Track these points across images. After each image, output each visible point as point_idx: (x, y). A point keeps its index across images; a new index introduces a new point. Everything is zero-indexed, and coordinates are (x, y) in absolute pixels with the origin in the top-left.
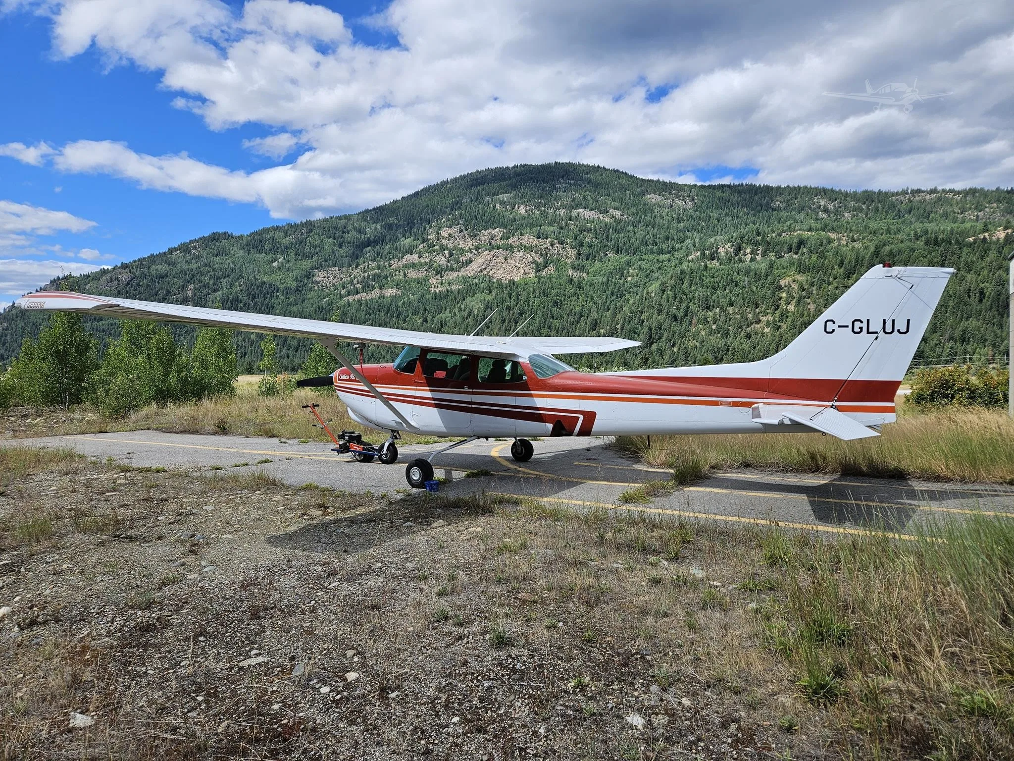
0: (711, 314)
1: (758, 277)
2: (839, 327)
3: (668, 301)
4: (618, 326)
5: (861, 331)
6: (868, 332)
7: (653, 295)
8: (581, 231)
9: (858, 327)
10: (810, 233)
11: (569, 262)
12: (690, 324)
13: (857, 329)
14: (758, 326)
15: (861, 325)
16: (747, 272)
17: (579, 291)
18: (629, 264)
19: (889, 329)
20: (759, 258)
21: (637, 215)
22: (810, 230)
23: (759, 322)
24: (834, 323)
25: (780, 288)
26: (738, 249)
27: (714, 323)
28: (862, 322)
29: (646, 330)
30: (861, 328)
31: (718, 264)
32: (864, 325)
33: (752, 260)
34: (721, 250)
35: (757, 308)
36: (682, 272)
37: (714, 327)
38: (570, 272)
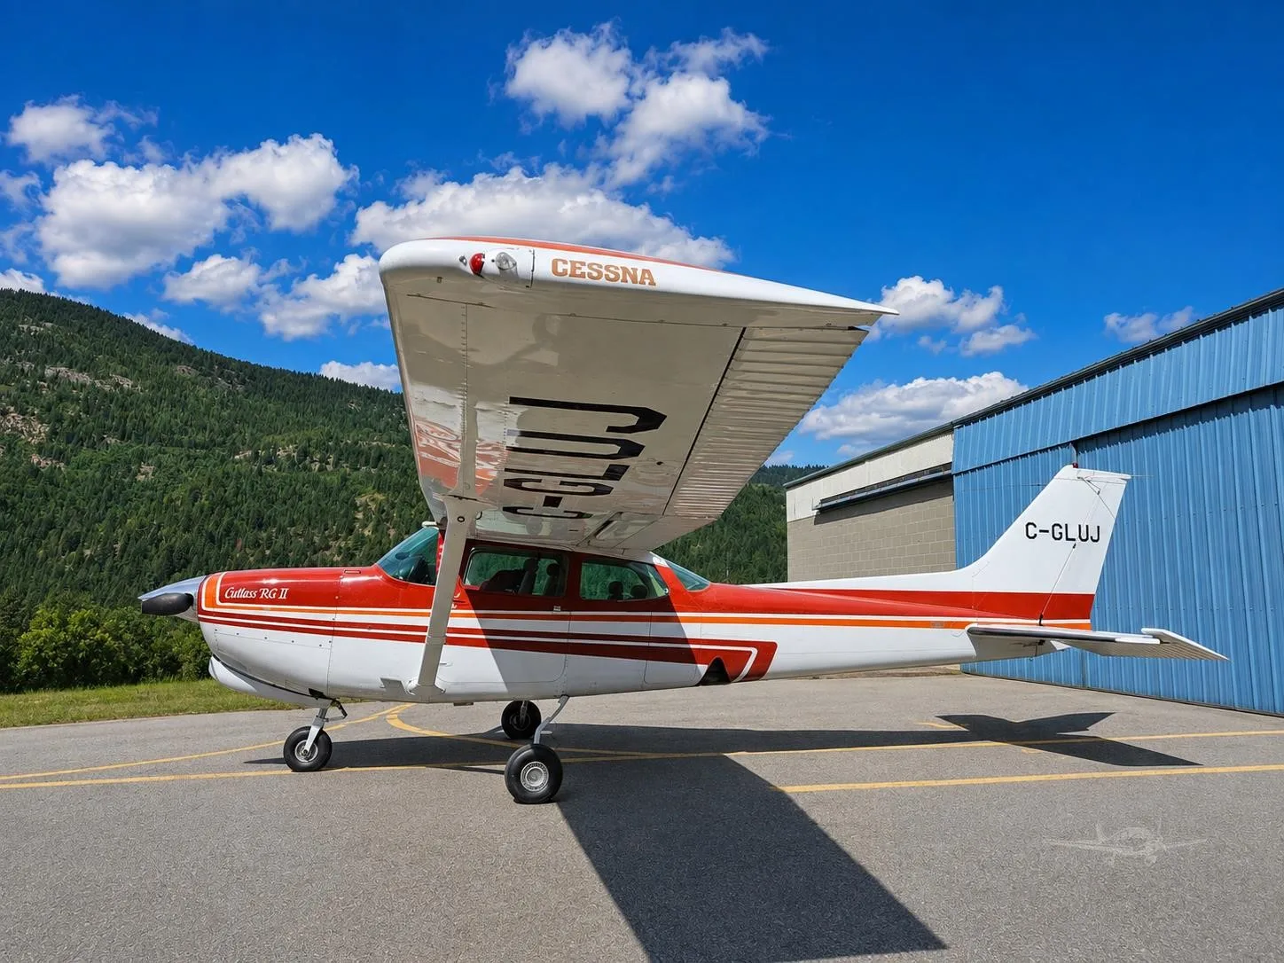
0: (264, 535)
1: (328, 491)
2: (1041, 531)
3: (202, 511)
4: (118, 546)
5: (1061, 538)
6: (1067, 539)
7: (179, 503)
8: (61, 399)
9: (1058, 532)
10: (389, 446)
11: (35, 441)
12: (234, 546)
13: (1058, 536)
14: (328, 553)
15: (1060, 530)
16: (315, 483)
17: (49, 488)
18: (141, 457)
19: (1084, 537)
20: (330, 468)
21: (159, 389)
22: (389, 441)
23: (328, 548)
24: (1035, 526)
25: (356, 508)
26: (305, 453)
27: (268, 549)
28: (1061, 527)
29: (163, 553)
30: (1061, 533)
31: (275, 470)
32: (1063, 531)
33: (321, 470)
34: (281, 453)
35: (325, 530)
36: (227, 475)
37: (268, 552)
38: (35, 459)
